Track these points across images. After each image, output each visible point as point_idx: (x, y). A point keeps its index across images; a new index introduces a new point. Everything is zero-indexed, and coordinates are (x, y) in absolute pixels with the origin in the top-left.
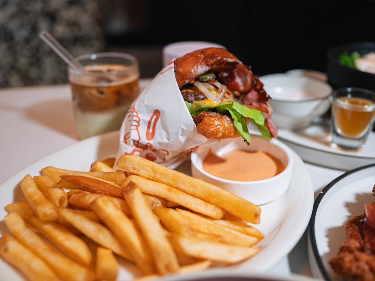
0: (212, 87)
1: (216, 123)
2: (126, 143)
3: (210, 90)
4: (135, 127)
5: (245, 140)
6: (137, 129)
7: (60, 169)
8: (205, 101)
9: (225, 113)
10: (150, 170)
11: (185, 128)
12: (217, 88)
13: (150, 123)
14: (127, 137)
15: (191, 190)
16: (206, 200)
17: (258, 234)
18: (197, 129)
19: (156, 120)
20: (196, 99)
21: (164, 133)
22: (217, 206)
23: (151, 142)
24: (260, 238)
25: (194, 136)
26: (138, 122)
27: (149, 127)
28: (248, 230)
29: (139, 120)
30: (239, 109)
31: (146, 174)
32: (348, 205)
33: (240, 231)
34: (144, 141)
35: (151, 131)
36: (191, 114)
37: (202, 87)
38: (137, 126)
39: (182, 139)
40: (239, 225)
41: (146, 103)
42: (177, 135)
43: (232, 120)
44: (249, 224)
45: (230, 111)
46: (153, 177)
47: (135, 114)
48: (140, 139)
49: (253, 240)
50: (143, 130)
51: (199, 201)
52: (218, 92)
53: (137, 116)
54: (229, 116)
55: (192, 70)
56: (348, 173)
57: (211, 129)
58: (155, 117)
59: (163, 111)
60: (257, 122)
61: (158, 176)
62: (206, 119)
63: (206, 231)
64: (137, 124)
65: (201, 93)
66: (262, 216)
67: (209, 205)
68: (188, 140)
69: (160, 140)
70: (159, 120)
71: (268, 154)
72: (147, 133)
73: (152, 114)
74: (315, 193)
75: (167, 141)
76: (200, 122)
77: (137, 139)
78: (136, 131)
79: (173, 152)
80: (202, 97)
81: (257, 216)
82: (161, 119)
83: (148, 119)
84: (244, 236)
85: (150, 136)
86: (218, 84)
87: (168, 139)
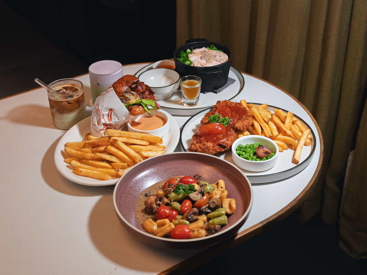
0: (131, 94)
1: (138, 110)
2: (99, 125)
3: (130, 96)
4: (102, 118)
5: (149, 114)
6: (103, 118)
7: (73, 143)
8: (130, 101)
9: (139, 104)
10: (118, 133)
11: (125, 114)
12: (133, 94)
13: (108, 114)
14: (98, 122)
15: (136, 137)
16: (142, 140)
17: (163, 147)
18: (130, 114)
19: (111, 113)
20: (126, 101)
21: (116, 118)
22: (147, 141)
23: (111, 122)
24: (164, 148)
25: (128, 116)
26: (103, 115)
27: (108, 116)
28: (159, 146)
29: (104, 114)
30: (145, 102)
31: (117, 135)
32: (193, 130)
33: (157, 147)
34: (108, 122)
35: (109, 118)
36: (126, 107)
37: (127, 95)
38: (103, 117)
39: (124, 118)
40: (156, 146)
41: (105, 106)
42: (122, 117)
43: (143, 107)
44: (159, 144)
45: (142, 104)
46: (120, 136)
47: (101, 112)
48: (106, 122)
49: (162, 149)
50: (106, 118)
51: (140, 140)
52: (134, 96)
53: (102, 113)
54: (142, 105)
55: (123, 90)
56: (193, 116)
57: (136, 113)
58: (110, 112)
59: (114, 109)
60: (153, 106)
61: (122, 135)
62: (133, 109)
63: (145, 150)
64: (103, 116)
65: (127, 98)
66: (163, 141)
67: (144, 141)
68: (126, 118)
69: (115, 121)
70: (113, 113)
71: (158, 116)
72: (108, 119)
73: (109, 111)
74: (180, 129)
75: (118, 121)
76: (131, 110)
77: (104, 122)
78: (103, 119)
79: (120, 124)
80: (128, 99)
81: (161, 140)
82: (113, 112)
83: (107, 113)
84: (159, 148)
85: (110, 120)
86: (133, 93)
87: (118, 120)
